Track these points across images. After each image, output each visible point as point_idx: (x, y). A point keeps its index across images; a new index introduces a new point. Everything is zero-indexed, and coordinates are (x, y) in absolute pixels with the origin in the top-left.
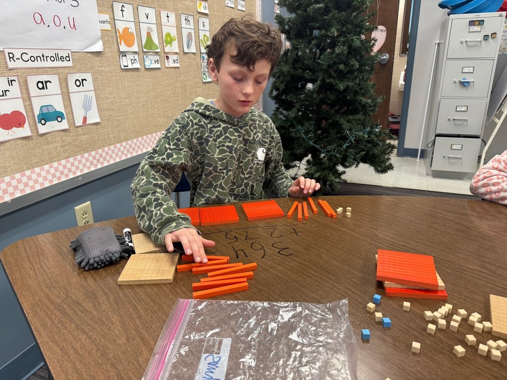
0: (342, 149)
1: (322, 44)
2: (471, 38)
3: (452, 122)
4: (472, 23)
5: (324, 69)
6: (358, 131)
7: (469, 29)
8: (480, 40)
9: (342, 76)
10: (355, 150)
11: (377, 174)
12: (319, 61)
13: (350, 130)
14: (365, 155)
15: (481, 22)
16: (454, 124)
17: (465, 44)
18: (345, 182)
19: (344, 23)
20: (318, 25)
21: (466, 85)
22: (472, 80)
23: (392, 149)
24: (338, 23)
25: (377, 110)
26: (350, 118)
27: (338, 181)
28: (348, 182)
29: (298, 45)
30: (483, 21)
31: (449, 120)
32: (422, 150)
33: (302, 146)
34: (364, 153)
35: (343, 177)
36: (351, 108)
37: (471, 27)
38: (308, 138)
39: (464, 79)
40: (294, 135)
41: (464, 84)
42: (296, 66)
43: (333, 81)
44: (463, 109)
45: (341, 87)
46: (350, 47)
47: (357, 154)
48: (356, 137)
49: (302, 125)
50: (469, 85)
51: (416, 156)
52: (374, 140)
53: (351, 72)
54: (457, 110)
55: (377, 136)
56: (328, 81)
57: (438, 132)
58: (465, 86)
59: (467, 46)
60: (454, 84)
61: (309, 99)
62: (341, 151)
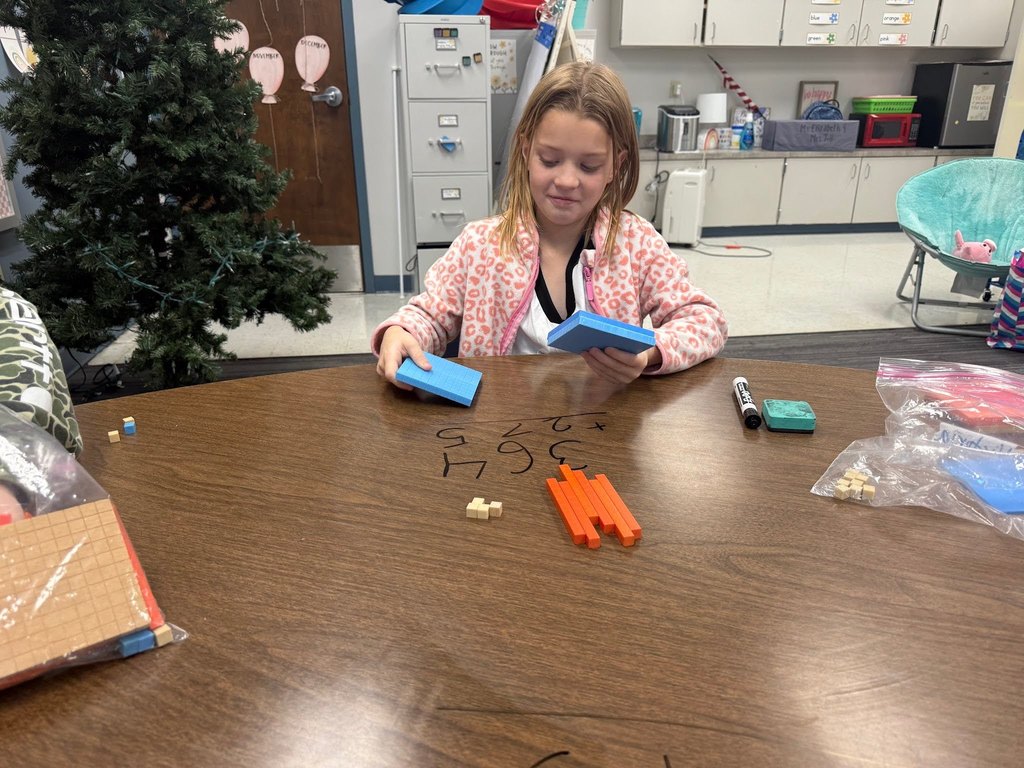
0: (209, 288)
1: (118, 56)
2: (442, 60)
3: (440, 220)
4: (439, 33)
5: (132, 113)
6: (239, 248)
7: (436, 43)
8: (457, 65)
9: (179, 129)
10: (243, 288)
11: (299, 333)
12: (114, 93)
13: (221, 244)
14: (266, 295)
15: (453, 33)
16: (444, 222)
17: (434, 72)
18: (233, 358)
19: (166, 11)
20: (96, 10)
21: (450, 148)
22: (458, 140)
23: (329, 279)
24: (146, 9)
25: (274, 202)
26: (215, 219)
27: (217, 358)
28: (239, 356)
29: (54, 54)
30: (456, 30)
31: (434, 215)
32: (405, 277)
33: (113, 289)
34: (264, 291)
35: (226, 347)
36: (223, 198)
37: (440, 41)
38: (127, 270)
39: (445, 138)
40: (86, 265)
41: (447, 147)
42: (61, 104)
43: (159, 140)
44: (453, 195)
45: (182, 152)
46: (185, 65)
47: (250, 296)
48: (236, 260)
49: (106, 241)
50: (455, 149)
51: (397, 290)
52: (280, 263)
53: (200, 120)
54: (445, 196)
55: (287, 255)
56: (145, 139)
57: (421, 240)
58: (448, 151)
59: (439, 75)
60: (430, 148)
61: (109, 180)
62: (209, 293)
